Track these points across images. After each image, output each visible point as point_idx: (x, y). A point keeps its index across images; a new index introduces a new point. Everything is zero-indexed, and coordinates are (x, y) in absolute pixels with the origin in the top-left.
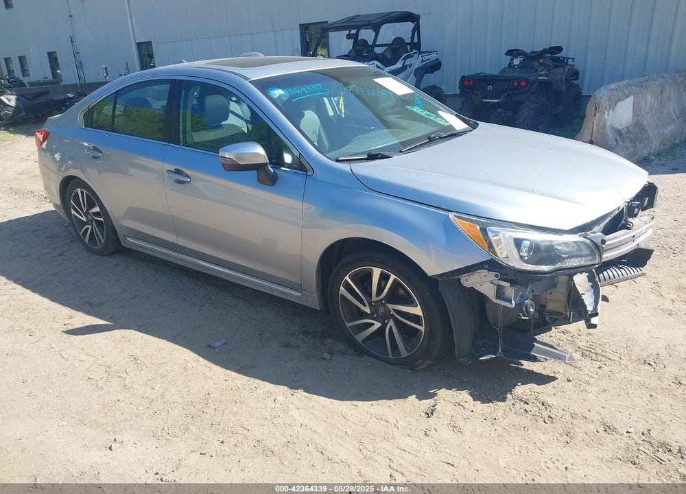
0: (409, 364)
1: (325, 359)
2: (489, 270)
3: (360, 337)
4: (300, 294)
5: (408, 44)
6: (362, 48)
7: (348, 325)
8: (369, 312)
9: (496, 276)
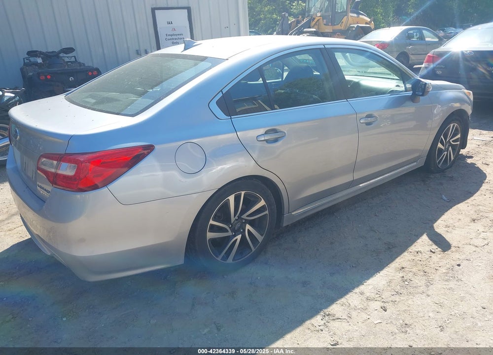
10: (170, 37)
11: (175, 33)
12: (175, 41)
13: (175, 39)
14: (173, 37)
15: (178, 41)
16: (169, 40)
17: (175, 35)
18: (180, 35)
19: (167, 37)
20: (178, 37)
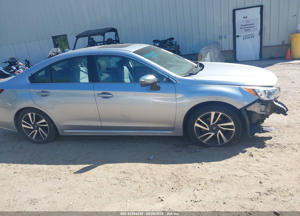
0: (229, 145)
1: (197, 152)
2: (258, 102)
3: (205, 141)
4: (171, 132)
5: (114, 41)
6: (93, 44)
7: (199, 138)
8: (209, 130)
9: (260, 104)
10: (244, 27)
11: (248, 23)
12: (247, 29)
13: (248, 28)
14: (246, 26)
15: (249, 29)
16: (243, 28)
17: (248, 25)
18: (252, 24)
19: (241, 27)
20: (250, 26)
